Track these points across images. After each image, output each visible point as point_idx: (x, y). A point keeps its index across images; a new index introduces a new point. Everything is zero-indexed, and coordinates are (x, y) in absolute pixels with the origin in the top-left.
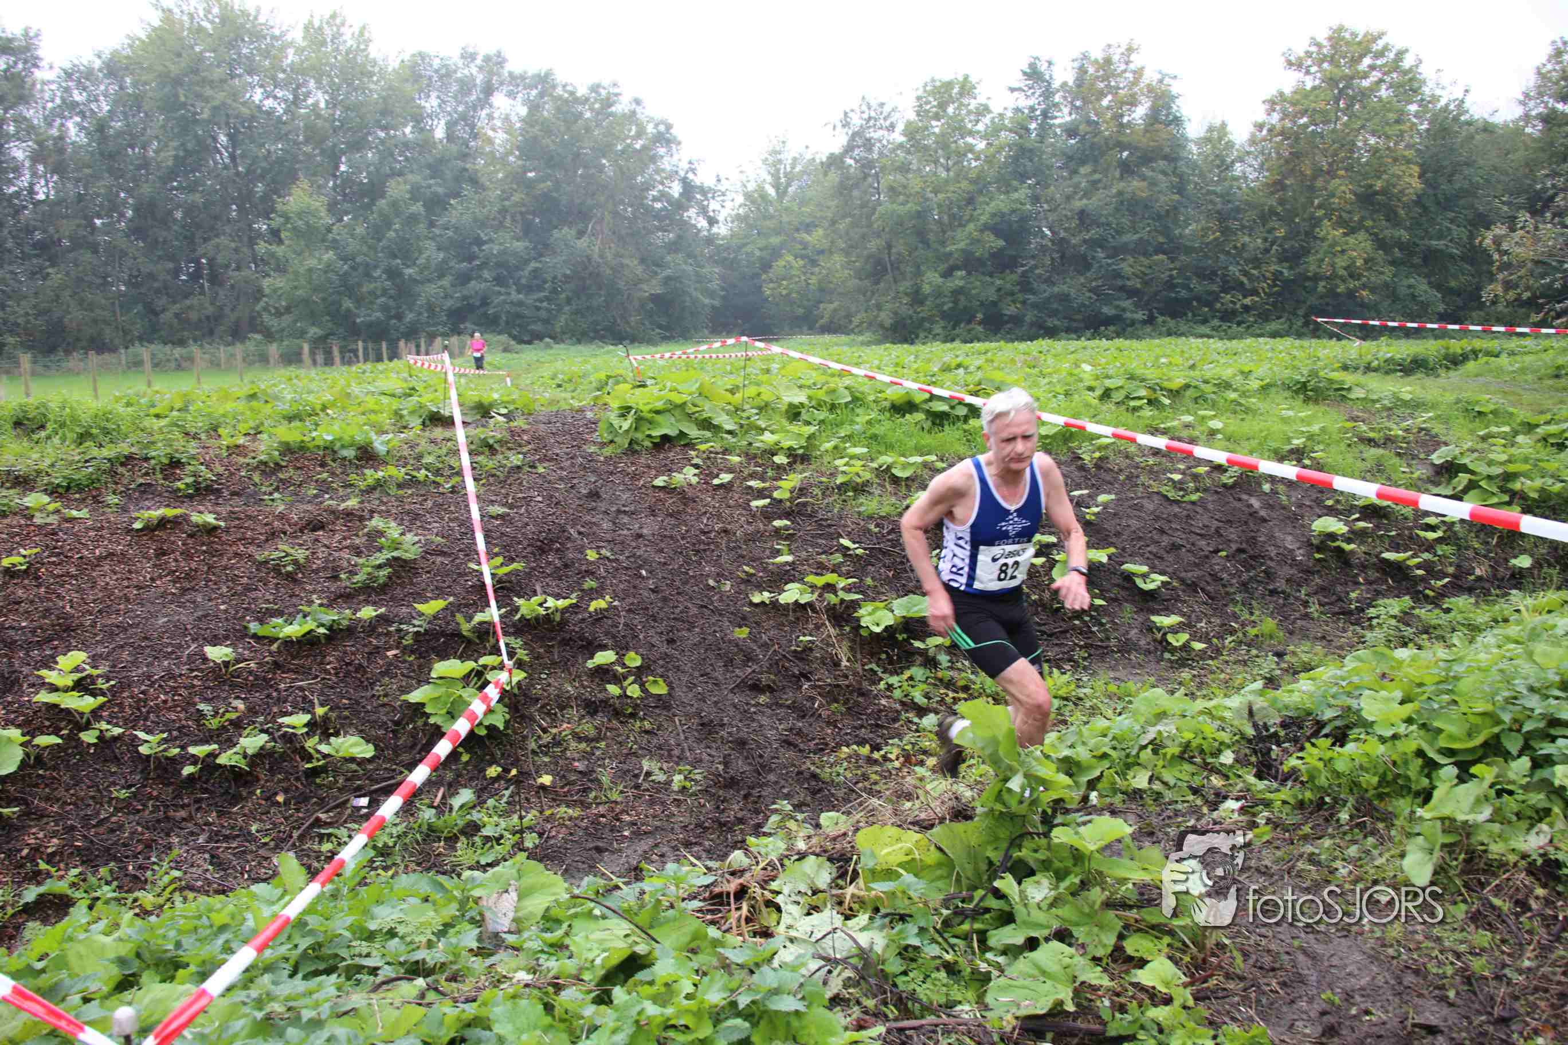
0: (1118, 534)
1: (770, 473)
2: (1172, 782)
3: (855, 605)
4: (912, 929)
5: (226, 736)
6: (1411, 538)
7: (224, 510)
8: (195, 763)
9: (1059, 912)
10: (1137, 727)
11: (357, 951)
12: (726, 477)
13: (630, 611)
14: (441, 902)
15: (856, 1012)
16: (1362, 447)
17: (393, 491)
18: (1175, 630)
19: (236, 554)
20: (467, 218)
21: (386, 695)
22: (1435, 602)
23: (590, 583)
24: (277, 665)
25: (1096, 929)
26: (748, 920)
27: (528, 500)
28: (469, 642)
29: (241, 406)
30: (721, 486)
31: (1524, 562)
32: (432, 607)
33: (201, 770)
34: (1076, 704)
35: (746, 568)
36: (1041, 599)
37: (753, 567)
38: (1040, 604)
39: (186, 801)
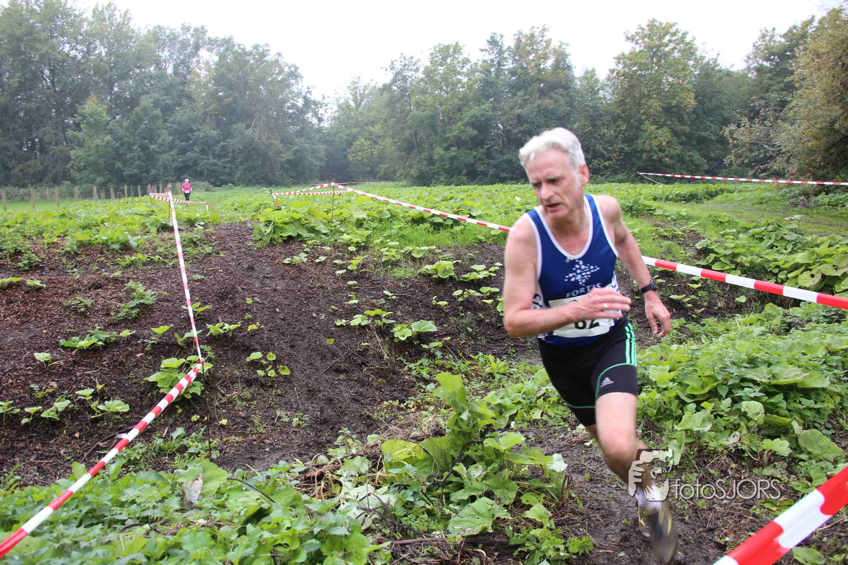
1: (346, 256)
2: (553, 416)
3: (391, 326)
4: (410, 492)
5: (47, 402)
6: (685, 287)
7: (45, 278)
8: (28, 417)
9: (487, 482)
10: (536, 388)
11: (115, 512)
12: (322, 258)
13: (270, 330)
14: (161, 485)
15: (378, 536)
16: (660, 240)
17: (141, 267)
19: (52, 302)
20: (186, 117)
21: (136, 378)
22: (697, 321)
23: (248, 316)
24: (75, 362)
25: (506, 491)
26: (324, 491)
27: (215, 271)
28: (182, 348)
29: (56, 221)
30: (320, 263)
31: (742, 299)
32: (161, 330)
33: (32, 420)
34: (509, 377)
35: (333, 307)
36: (491, 322)
37: (337, 306)
38: (490, 324)
39: (24, 438)
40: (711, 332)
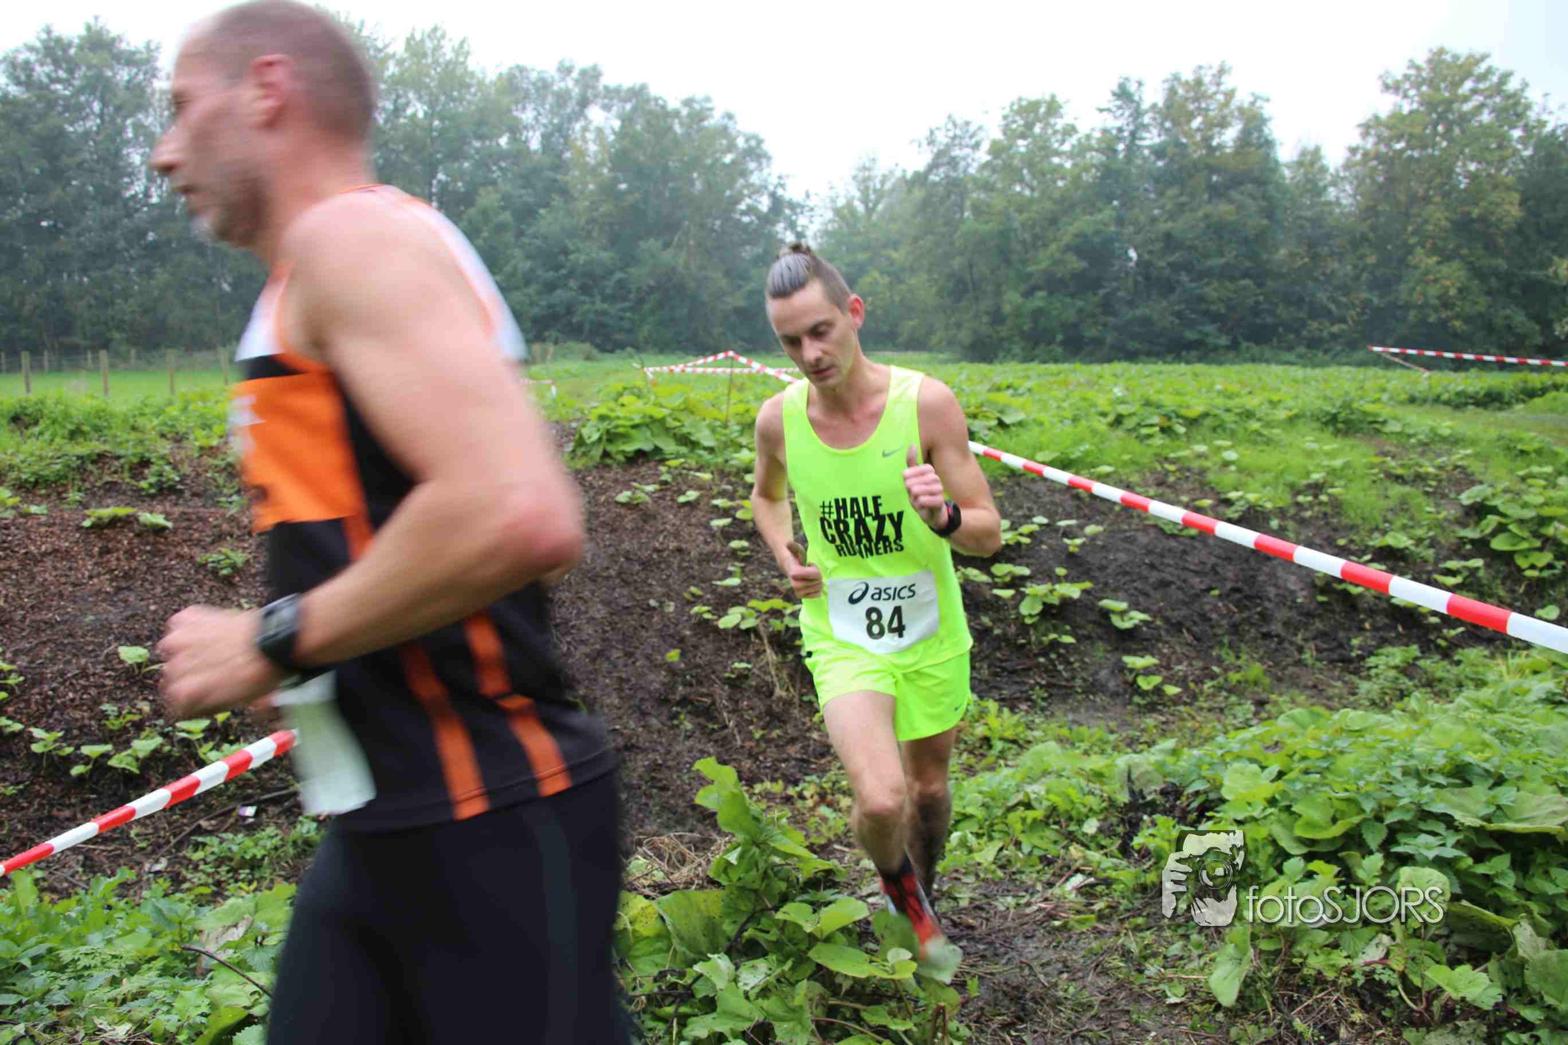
0: (1102, 568)
1: (741, 491)
5: (121, 739)
7: (178, 510)
8: (86, 764)
9: (766, 1003)
10: (1015, 784)
12: (692, 495)
16: (1388, 483)
18: (1147, 672)
19: (179, 555)
20: (556, 227)
22: (1446, 654)
30: (687, 504)
31: (1551, 613)
33: (92, 771)
34: (1021, 747)
35: (693, 589)
36: (1005, 634)
37: (702, 589)
38: (1004, 638)
39: (73, 801)
40: (1472, 680)
